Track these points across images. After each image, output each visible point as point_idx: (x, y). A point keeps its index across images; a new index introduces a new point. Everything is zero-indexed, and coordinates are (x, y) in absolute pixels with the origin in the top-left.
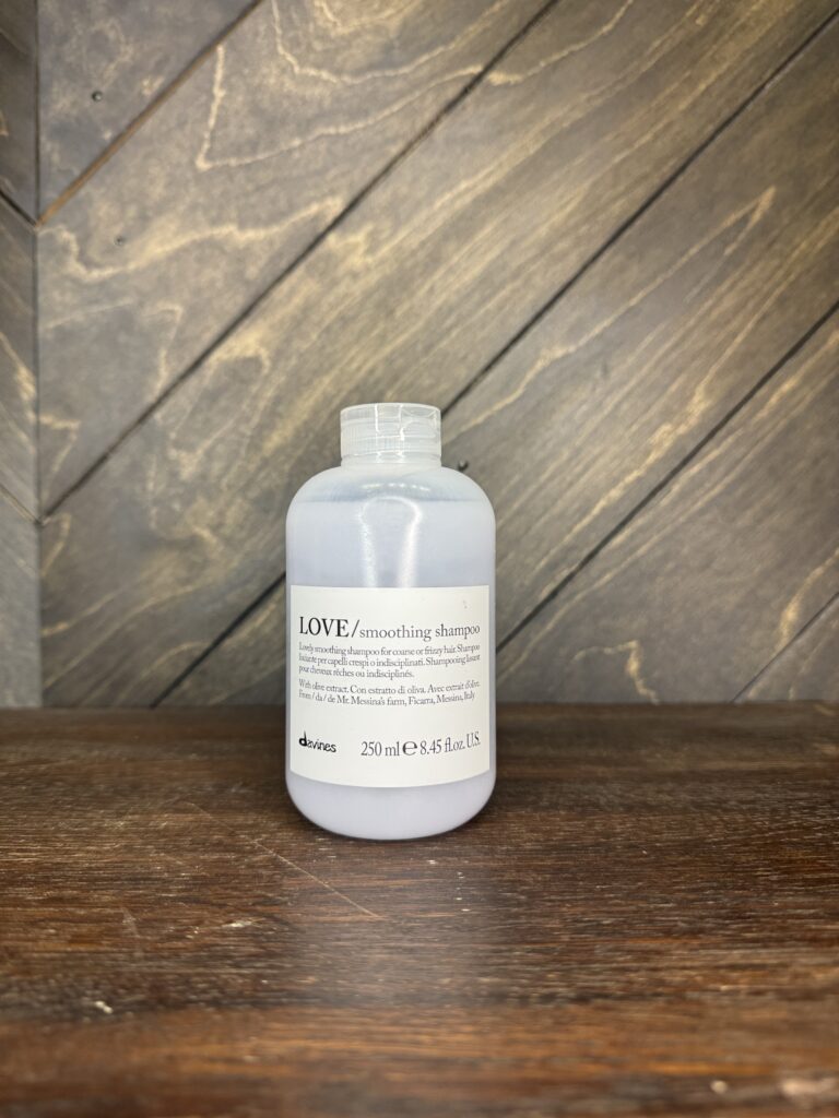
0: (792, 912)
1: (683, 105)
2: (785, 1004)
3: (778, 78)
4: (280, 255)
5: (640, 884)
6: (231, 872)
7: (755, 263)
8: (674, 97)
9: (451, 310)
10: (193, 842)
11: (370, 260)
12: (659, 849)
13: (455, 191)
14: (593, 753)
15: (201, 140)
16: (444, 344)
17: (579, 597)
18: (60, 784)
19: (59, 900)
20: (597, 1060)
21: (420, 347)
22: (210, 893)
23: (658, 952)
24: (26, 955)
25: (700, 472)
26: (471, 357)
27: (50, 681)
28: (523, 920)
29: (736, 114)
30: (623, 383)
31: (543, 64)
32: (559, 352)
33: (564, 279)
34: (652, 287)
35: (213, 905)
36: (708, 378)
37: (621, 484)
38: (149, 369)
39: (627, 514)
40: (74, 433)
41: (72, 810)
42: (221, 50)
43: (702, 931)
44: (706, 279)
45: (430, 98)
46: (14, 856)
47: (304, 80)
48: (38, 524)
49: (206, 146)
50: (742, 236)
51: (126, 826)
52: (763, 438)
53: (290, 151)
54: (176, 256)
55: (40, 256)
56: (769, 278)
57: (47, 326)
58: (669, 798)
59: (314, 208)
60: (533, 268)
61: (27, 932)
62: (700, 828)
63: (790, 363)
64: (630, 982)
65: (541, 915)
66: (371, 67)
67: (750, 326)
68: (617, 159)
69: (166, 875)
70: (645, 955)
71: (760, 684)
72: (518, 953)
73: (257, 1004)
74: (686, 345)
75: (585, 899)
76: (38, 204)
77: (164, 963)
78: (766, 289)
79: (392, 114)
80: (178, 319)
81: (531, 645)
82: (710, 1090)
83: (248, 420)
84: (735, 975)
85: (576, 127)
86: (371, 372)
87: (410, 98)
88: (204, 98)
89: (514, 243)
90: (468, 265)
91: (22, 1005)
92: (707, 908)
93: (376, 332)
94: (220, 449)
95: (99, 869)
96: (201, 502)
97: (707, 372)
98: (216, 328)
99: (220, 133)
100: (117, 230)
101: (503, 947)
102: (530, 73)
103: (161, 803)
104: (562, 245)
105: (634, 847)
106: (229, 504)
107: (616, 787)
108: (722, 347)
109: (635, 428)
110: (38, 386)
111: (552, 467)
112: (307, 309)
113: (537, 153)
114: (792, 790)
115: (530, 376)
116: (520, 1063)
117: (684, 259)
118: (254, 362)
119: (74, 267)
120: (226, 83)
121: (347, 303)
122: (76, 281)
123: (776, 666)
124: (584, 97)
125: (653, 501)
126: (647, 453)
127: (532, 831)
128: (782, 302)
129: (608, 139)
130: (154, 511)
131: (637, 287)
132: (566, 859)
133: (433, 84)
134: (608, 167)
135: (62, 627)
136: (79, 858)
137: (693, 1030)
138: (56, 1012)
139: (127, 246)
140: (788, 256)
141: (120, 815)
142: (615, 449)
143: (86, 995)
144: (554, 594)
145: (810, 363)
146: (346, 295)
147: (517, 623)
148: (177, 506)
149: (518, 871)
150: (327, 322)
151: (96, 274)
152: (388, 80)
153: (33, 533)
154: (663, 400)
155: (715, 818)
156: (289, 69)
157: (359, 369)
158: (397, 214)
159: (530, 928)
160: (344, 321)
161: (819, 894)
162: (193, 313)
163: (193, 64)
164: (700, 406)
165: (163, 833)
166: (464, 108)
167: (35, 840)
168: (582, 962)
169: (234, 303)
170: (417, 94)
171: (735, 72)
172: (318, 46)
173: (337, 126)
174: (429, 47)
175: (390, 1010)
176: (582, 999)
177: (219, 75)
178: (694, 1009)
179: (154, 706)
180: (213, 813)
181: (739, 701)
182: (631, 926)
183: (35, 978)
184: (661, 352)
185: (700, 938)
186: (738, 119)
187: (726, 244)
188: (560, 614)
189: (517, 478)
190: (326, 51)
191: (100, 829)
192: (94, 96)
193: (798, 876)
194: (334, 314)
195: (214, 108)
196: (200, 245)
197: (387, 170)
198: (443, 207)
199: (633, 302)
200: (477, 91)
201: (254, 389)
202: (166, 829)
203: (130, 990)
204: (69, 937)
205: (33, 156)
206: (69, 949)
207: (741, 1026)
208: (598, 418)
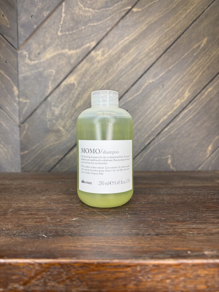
0: (208, 217)
1: (183, 16)
2: (206, 236)
3: (208, 8)
4: (79, 57)
5: (171, 211)
6: (72, 208)
7: (202, 57)
8: (181, 14)
9: (123, 70)
10: (62, 202)
11: (102, 58)
12: (176, 203)
13: (124, 40)
14: (159, 182)
15: (59, 27)
16: (121, 79)
17: (156, 144)
18: (28, 189)
19: (31, 214)
20: (161, 247)
21: (115, 80)
22: (67, 212)
23: (175, 225)
24: (25, 225)
25: (187, 112)
26: (128, 83)
27: (23, 165)
28: (143, 218)
29: (197, 18)
30: (167, 89)
31: (147, 6)
32: (151, 81)
33: (153, 62)
34: (175, 64)
35: (68, 215)
36: (189, 88)
37: (167, 115)
38: (47, 87)
39: (168, 123)
40: (28, 103)
41: (32, 195)
42: (64, 4)
43: (186, 221)
44: (189, 62)
45: (118, 15)
46: (19, 205)
47: (85, 11)
48: (19, 126)
49: (60, 29)
50: (198, 51)
51: (45, 198)
52: (203, 103)
53: (82, 30)
54: (53, 58)
55: (19, 58)
56: (206, 61)
57: (21, 76)
58: (178, 192)
59: (88, 45)
60: (144, 59)
61: (25, 221)
62: (186, 199)
63: (210, 83)
64: (169, 231)
65: (147, 217)
66: (102, 8)
67: (200, 74)
68: (166, 31)
69: (56, 209)
70: (172, 226)
71: (202, 166)
72: (141, 225)
73: (80, 235)
74: (183, 79)
75: (158, 214)
76: (18, 45)
77: (58, 227)
78: (205, 64)
79: (108, 20)
80: (54, 74)
81: (143, 156)
82: (187, 253)
83: (72, 99)
84: (194, 230)
85: (155, 22)
86: (103, 87)
87: (112, 15)
88: (59, 16)
89: (139, 53)
90: (127, 59)
91: (26, 235)
92: (187, 216)
93: (104, 77)
94: (65, 107)
95: (40, 207)
96: (60, 120)
97: (189, 86)
98: (63, 76)
99: (64, 25)
100: (38, 51)
101: (138, 224)
102: (143, 8)
103: (54, 193)
104: (152, 53)
105: (170, 203)
106: (67, 121)
107: (165, 190)
108: (193, 80)
109: (170, 101)
110: (19, 91)
111: (149, 111)
112: (86, 71)
113: (145, 29)
114: (209, 190)
115: (143, 87)
116: (143, 247)
117: (183, 57)
118: (73, 85)
119: (27, 61)
120: (65, 12)
121: (96, 69)
122: (28, 64)
123: (206, 161)
124: (157, 14)
125: (175, 120)
126: (174, 107)
127: (144, 199)
128: (209, 68)
129: (163, 25)
130: (48, 123)
131: (171, 64)
132: (153, 205)
133: (118, 12)
134: (163, 33)
135: (26, 152)
136: (35, 205)
137: (183, 241)
138: (33, 237)
139: (40, 55)
140: (210, 56)
141: (43, 196)
142: (165, 106)
143: (40, 233)
144: (149, 143)
145: (216, 83)
146: (96, 67)
147: (140, 151)
148: (54, 122)
149: (141, 208)
150: (91, 74)
151: (33, 63)
152: (107, 11)
153: (18, 128)
154: (178, 93)
155: (190, 197)
156: (81, 8)
157: (99, 86)
158: (109, 46)
159: (144, 220)
160: (96, 74)
161: (215, 213)
162: (58, 72)
163: (57, 8)
164: (187, 95)
165: (54, 200)
166: (126, 18)
167: (24, 201)
168: (157, 227)
169: (68, 70)
170: (114, 14)
171: (197, 7)
172: (89, 2)
173: (94, 23)
174: (117, 2)
175: (112, 237)
176: (157, 235)
177: (63, 10)
178: (184, 237)
179: (49, 171)
180: (66, 195)
181: (197, 170)
182: (169, 220)
183: (28, 230)
184: (177, 81)
185: (185, 222)
186: (198, 19)
187: (194, 53)
188: (151, 148)
189: (140, 114)
190: (91, 3)
191: (39, 199)
192: (31, 16)
193: (210, 209)
194: (93, 72)
195: (62, 19)
196: (59, 55)
197: (107, 35)
198: (121, 44)
199: (170, 68)
200: (130, 13)
201: (73, 91)
202: (55, 199)
203: (50, 233)
204: (34, 222)
205: (16, 32)
206: (35, 224)
207: (195, 240)
208: (161, 98)
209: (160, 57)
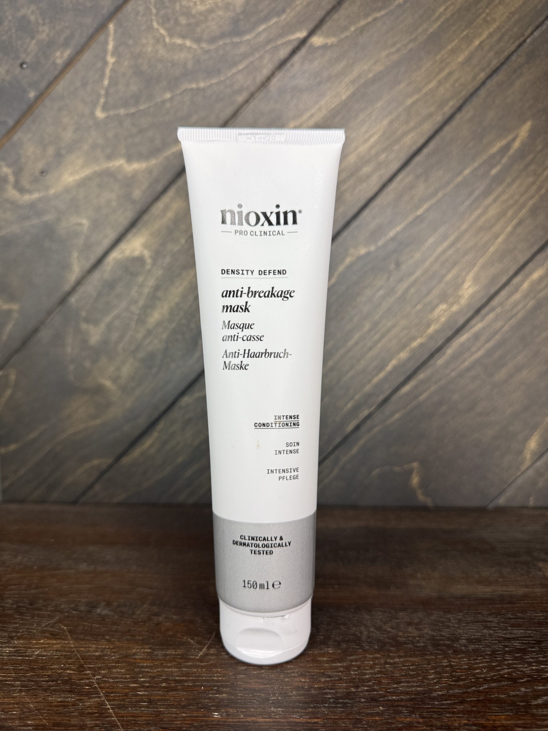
1: (461, 58)
4: (157, 181)
7: (514, 180)
8: (454, 51)
15: (99, 96)
25: (468, 339)
27: (7, 483)
30: (410, 275)
31: (353, 29)
32: (363, 251)
33: (369, 194)
34: (433, 201)
36: (476, 269)
37: (408, 349)
38: (66, 267)
39: (412, 370)
40: (15, 313)
42: (111, 27)
44: (477, 193)
45: (267, 58)
47: (172, 48)
49: (102, 100)
50: (505, 160)
52: (516, 314)
53: (164, 102)
54: (82, 184)
56: (526, 192)
63: (538, 257)
67: (509, 229)
68: (409, 102)
71: (508, 494)
74: (459, 246)
78: (522, 200)
79: (239, 71)
80: (85, 229)
81: (341, 464)
83: (136, 302)
85: (377, 78)
88: (100, 64)
94: (117, 323)
96: (104, 360)
97: (474, 265)
98: (112, 236)
99: (112, 90)
100: (40, 165)
102: (343, 36)
103: (44, 624)
104: (366, 170)
105: (375, 700)
106: (123, 363)
107: (379, 616)
108: (486, 246)
109: (419, 307)
112: (177, 221)
113: (348, 98)
115: (341, 268)
117: (460, 178)
118: (140, 260)
119: (12, 193)
120: (116, 52)
122: (13, 203)
123: (520, 481)
124: (384, 53)
125: (432, 362)
126: (428, 326)
128: (534, 211)
129: (402, 86)
130: (71, 368)
131: (423, 200)
133: (269, 47)
134: (400, 109)
135: (13, 447)
139: (48, 177)
141: (10, 639)
142: (404, 322)
144: (358, 428)
147: (331, 448)
148: (88, 364)
151: (27, 198)
152: (236, 45)
154: (441, 286)
162: (96, 225)
164: (469, 290)
165: (33, 664)
166: (292, 65)
169: (124, 217)
170: (258, 55)
171: (503, 30)
173: (198, 82)
174: (266, 19)
177: (111, 46)
179: (75, 503)
181: (491, 506)
184: (440, 250)
187: (492, 167)
188: (361, 442)
190: (189, 25)
192: (21, 65)
195: (107, 72)
196: (99, 174)
199: (420, 212)
200: (304, 52)
201: (140, 279)
208: (392, 299)
209: (391, 179)
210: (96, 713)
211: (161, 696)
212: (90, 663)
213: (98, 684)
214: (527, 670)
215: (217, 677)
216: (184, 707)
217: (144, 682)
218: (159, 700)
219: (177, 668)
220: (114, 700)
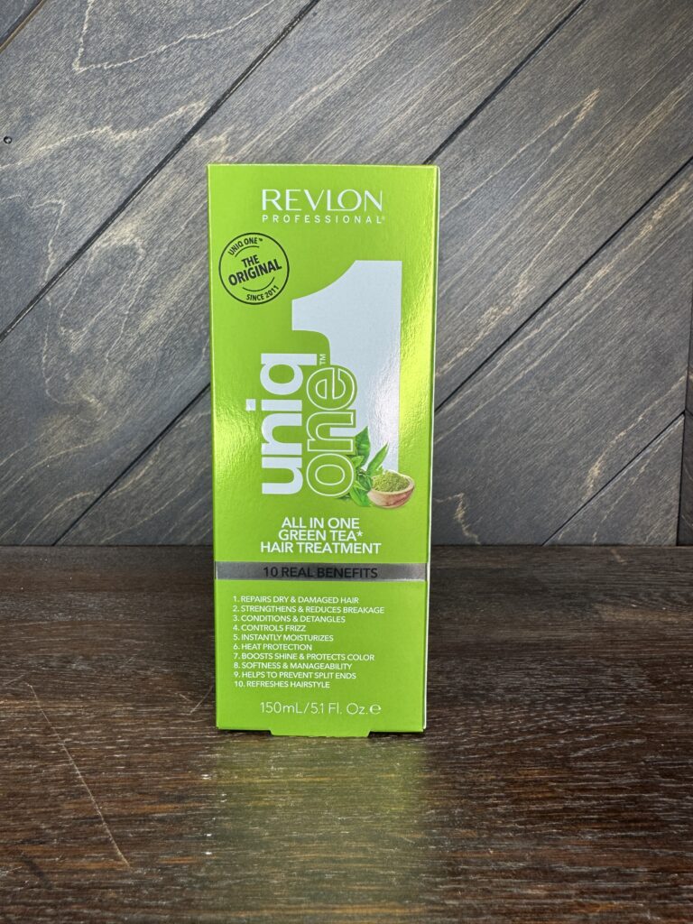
37: (454, 360)
39: (458, 385)
52: (578, 319)
109: (466, 310)
126: (476, 332)
164: (523, 291)
210: (61, 780)
211: (143, 758)
212: (59, 725)
213: (67, 748)
214: (568, 720)
215: (211, 735)
216: (168, 769)
217: (123, 743)
218: (140, 763)
219: (163, 726)
220: (85, 765)
